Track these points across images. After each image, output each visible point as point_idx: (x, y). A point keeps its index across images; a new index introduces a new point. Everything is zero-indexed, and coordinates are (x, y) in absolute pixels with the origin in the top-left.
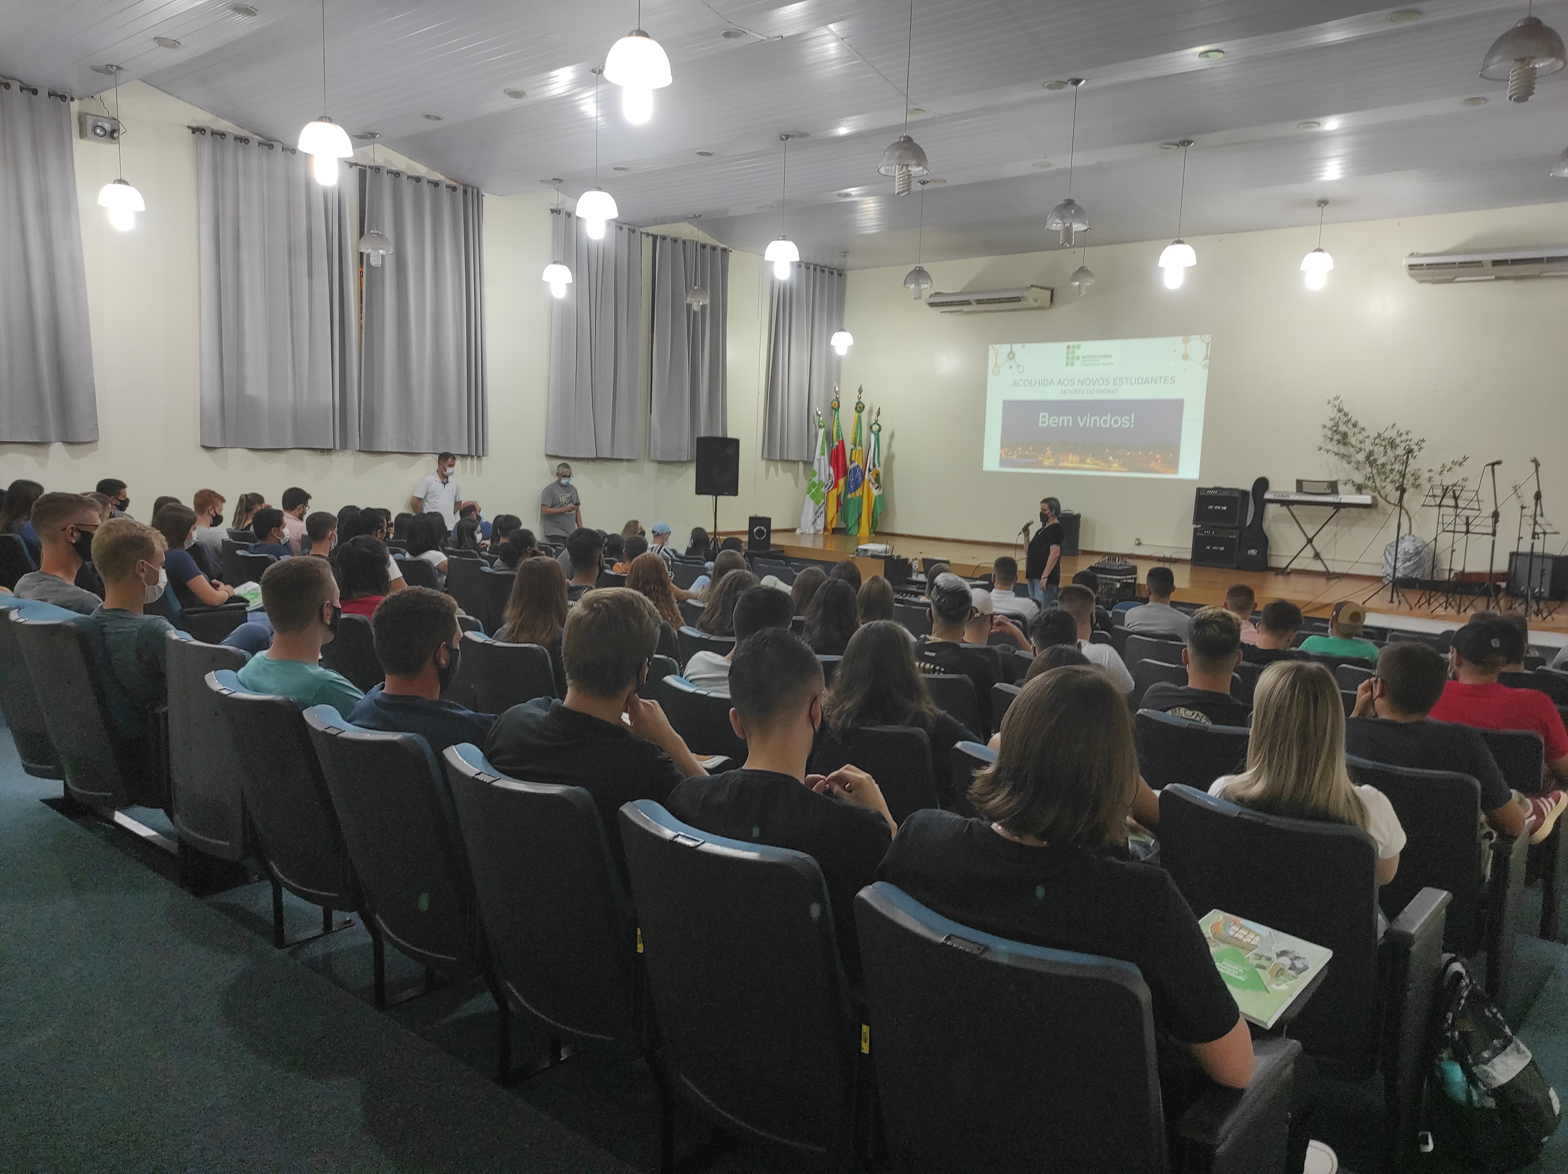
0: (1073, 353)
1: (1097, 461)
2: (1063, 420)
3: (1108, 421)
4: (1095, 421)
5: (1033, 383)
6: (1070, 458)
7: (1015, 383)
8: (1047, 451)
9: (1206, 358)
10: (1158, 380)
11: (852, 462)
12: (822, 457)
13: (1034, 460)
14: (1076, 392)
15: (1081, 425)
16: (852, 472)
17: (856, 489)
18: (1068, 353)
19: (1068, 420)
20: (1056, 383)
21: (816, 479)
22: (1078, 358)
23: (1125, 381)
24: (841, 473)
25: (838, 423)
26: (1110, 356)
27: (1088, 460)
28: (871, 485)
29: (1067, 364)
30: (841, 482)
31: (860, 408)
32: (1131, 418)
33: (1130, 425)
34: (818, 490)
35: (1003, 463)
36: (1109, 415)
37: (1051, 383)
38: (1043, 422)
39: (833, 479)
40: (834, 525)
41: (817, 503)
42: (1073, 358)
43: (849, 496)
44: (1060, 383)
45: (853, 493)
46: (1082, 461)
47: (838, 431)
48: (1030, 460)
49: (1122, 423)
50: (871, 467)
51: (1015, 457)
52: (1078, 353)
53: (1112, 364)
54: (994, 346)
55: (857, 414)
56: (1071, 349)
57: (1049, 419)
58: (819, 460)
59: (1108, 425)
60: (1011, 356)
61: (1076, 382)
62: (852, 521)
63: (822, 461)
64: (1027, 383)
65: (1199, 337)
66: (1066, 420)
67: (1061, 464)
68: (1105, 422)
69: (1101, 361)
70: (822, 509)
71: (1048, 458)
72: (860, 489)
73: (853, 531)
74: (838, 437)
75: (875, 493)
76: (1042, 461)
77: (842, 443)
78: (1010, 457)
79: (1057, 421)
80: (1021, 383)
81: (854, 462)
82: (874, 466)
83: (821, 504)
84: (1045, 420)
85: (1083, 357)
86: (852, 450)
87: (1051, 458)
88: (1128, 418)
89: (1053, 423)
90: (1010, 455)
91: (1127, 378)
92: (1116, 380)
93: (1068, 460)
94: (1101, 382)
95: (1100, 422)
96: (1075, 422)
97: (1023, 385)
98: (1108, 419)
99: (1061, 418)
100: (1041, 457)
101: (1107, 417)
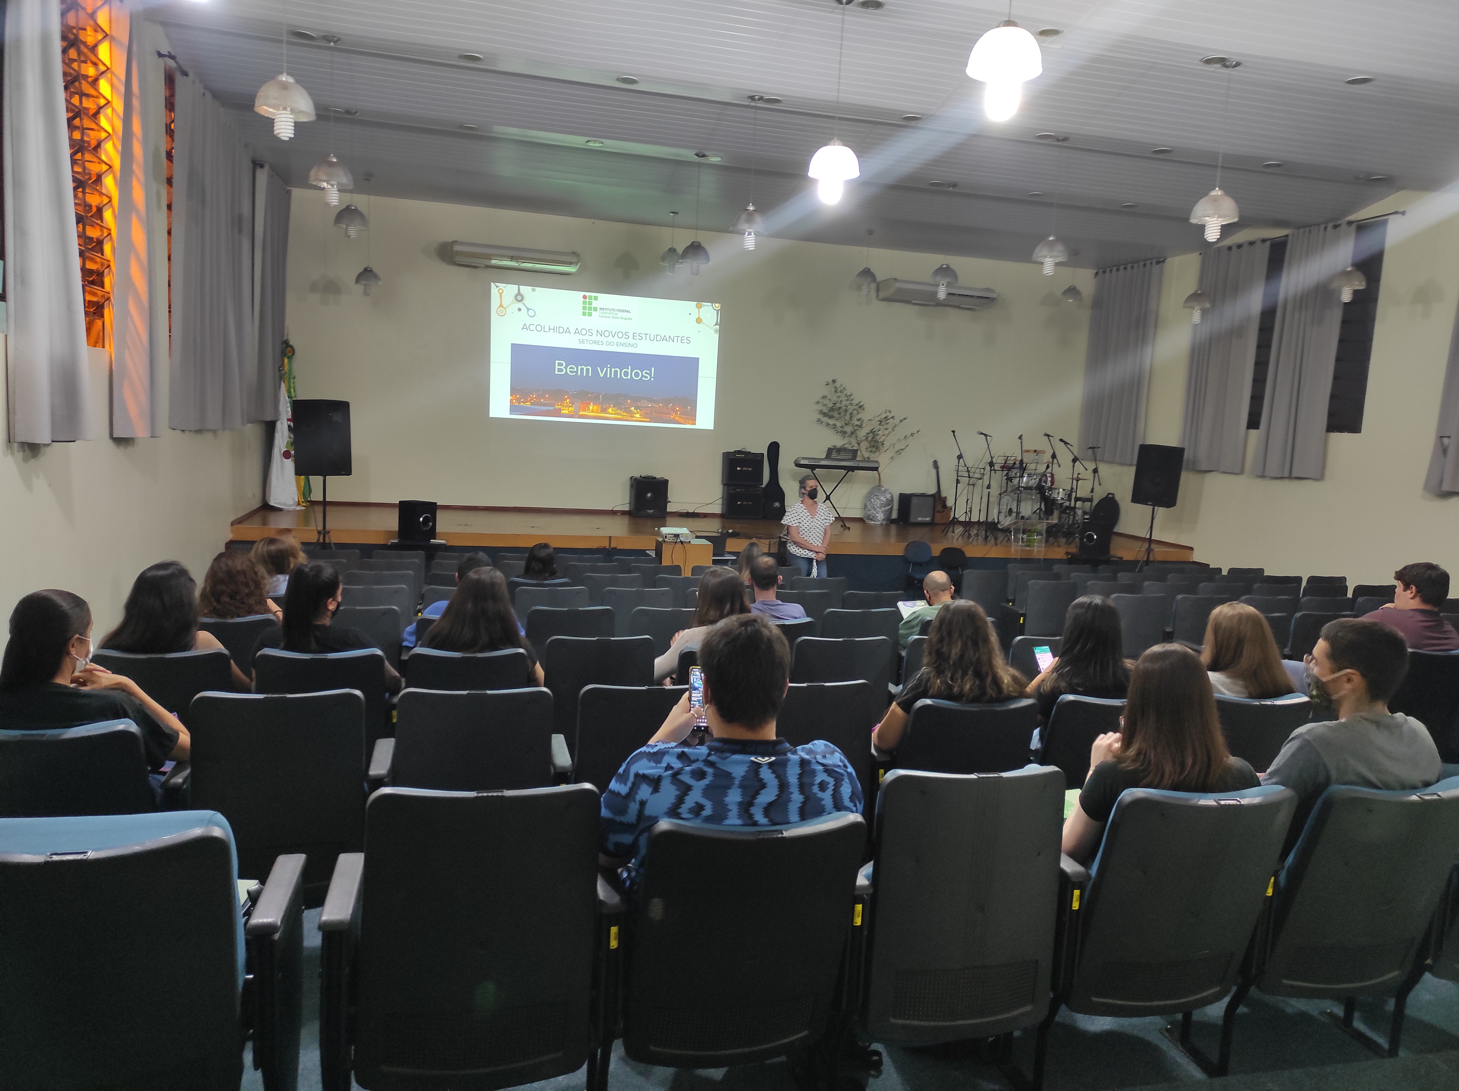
0: (590, 303)
1: (619, 411)
2: (582, 369)
3: (629, 374)
4: (616, 372)
5: (547, 329)
6: (591, 408)
7: (525, 327)
8: (567, 399)
9: (717, 324)
10: (676, 338)
13: (551, 408)
14: (595, 342)
15: (602, 375)
18: (584, 303)
19: (588, 370)
20: (572, 332)
22: (595, 309)
23: (644, 336)
27: (610, 410)
29: (584, 314)
32: (651, 372)
33: (651, 378)
35: (513, 409)
36: (630, 367)
37: (567, 331)
38: (560, 370)
42: (590, 308)
44: (577, 332)
46: (604, 410)
48: (546, 408)
49: (643, 376)
51: (528, 404)
52: (595, 304)
53: (630, 319)
54: (497, 284)
56: (587, 300)
57: (566, 368)
59: (629, 377)
60: (519, 297)
61: (595, 333)
64: (539, 328)
65: (710, 304)
66: (586, 370)
67: (581, 413)
68: (626, 374)
69: (620, 314)
71: (566, 406)
76: (560, 410)
78: (522, 404)
79: (575, 370)
80: (532, 327)
84: (561, 368)
85: (601, 309)
87: (570, 407)
88: (649, 372)
89: (570, 371)
90: (522, 402)
91: (646, 334)
92: (635, 335)
93: (589, 409)
94: (620, 335)
95: (621, 374)
96: (595, 372)
97: (535, 329)
98: (629, 371)
99: (579, 368)
100: (558, 405)
101: (628, 369)
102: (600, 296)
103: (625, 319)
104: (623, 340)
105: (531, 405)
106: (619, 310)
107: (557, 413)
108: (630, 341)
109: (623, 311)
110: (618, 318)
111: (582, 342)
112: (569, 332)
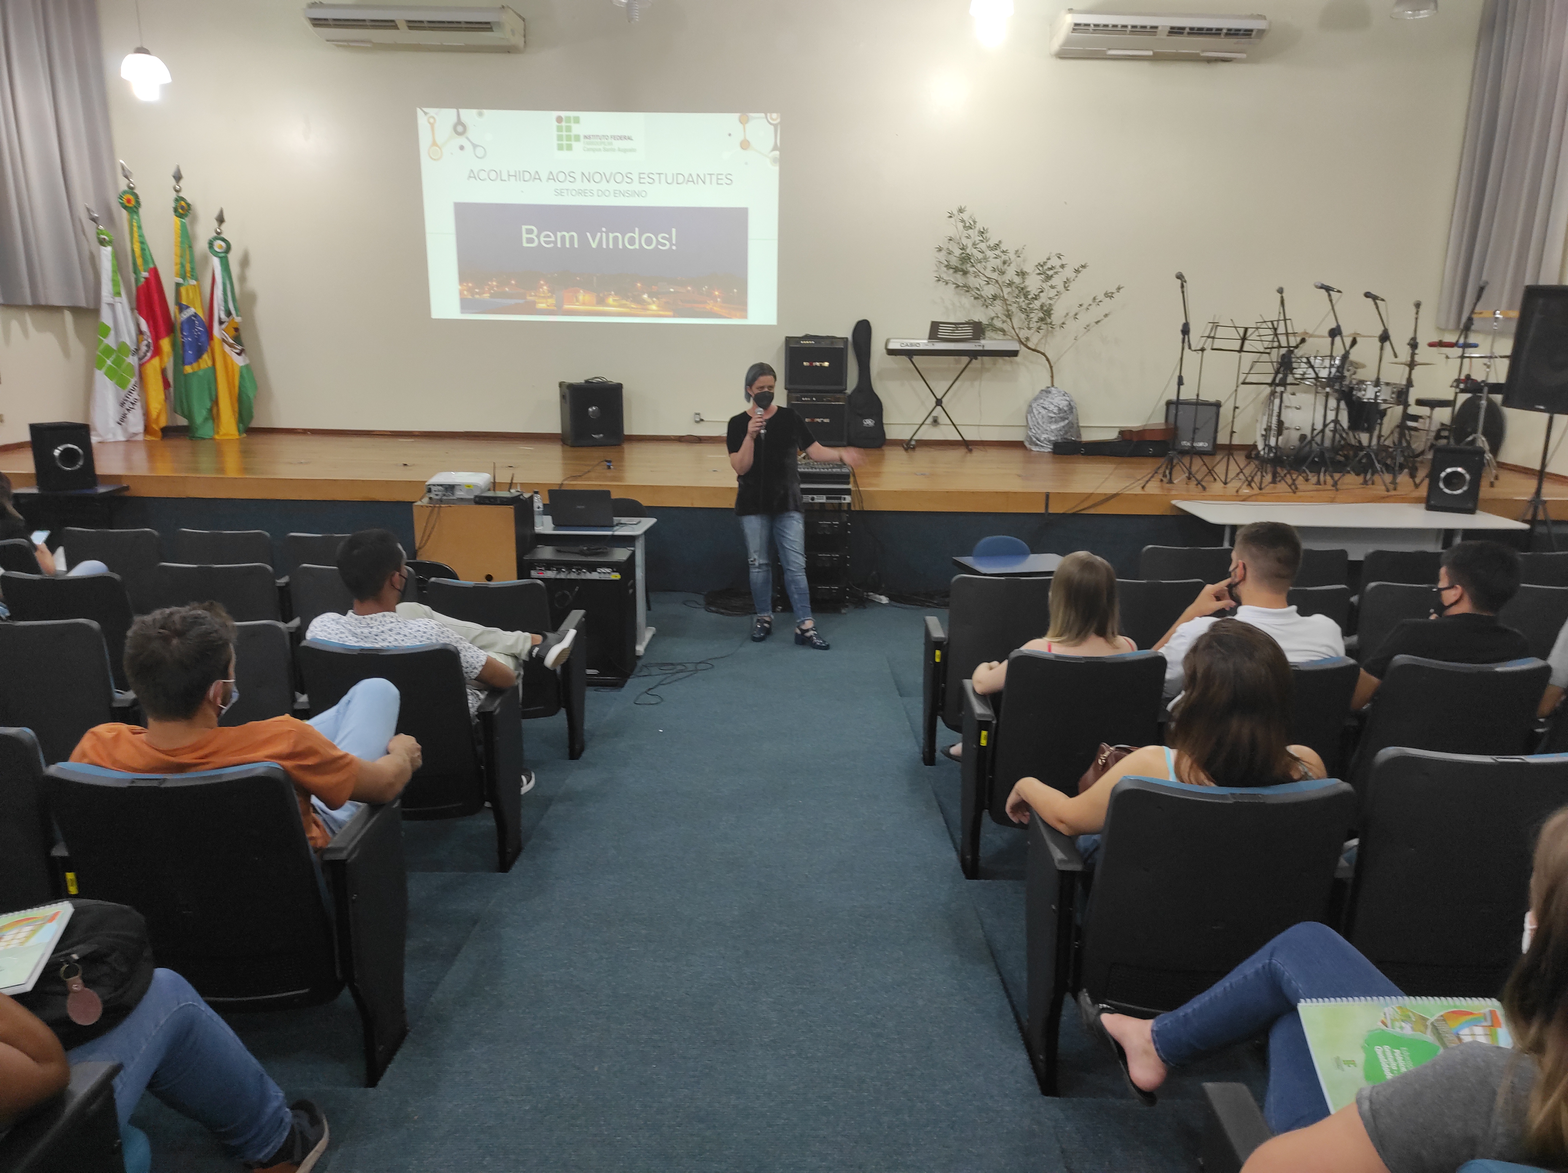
0: (569, 129)
1: (624, 302)
2: (563, 238)
3: (636, 240)
4: (616, 239)
5: (505, 177)
6: (581, 298)
7: (472, 175)
8: (543, 285)
9: (775, 148)
10: (708, 177)
11: (181, 308)
12: (117, 299)
13: (521, 301)
14: (579, 193)
15: (594, 246)
16: (186, 327)
17: (198, 355)
18: (559, 129)
19: (572, 237)
20: (544, 176)
21: (110, 341)
22: (577, 138)
23: (656, 177)
24: (162, 328)
25: (141, 236)
26: (630, 138)
27: (610, 300)
28: (227, 348)
29: (560, 148)
30: (165, 344)
31: (183, 209)
32: (671, 235)
33: (671, 244)
34: (118, 362)
35: (466, 305)
36: (637, 229)
37: (537, 177)
38: (530, 241)
39: (150, 340)
40: (163, 423)
41: (121, 383)
42: (569, 138)
43: (188, 369)
44: (552, 177)
45: (195, 365)
46: (601, 301)
47: (143, 250)
48: (512, 302)
49: (658, 243)
50: (223, 316)
51: (487, 295)
52: (576, 129)
53: (633, 150)
54: (425, 109)
55: (177, 220)
56: (564, 124)
57: (538, 236)
58: (112, 306)
59: (637, 246)
60: (460, 128)
61: (578, 176)
62: (200, 415)
63: (119, 307)
64: (493, 175)
65: (763, 115)
66: (568, 238)
67: (566, 307)
68: (632, 241)
69: (616, 144)
70: (135, 395)
71: (544, 297)
72: (206, 357)
73: (206, 431)
74: (145, 261)
75: (240, 361)
76: (534, 303)
77: (155, 272)
78: (477, 296)
79: (553, 239)
80: (483, 175)
81: (188, 307)
82: (229, 314)
83: (130, 387)
84: (532, 237)
85: (585, 137)
86: (178, 285)
87: (549, 297)
88: (667, 236)
89: (546, 242)
90: (477, 293)
91: (659, 174)
92: (642, 176)
93: (577, 301)
94: (619, 178)
95: (623, 241)
96: (583, 241)
97: (487, 178)
98: (636, 236)
99: (559, 234)
100: (531, 296)
101: (634, 233)
102: (583, 115)
103: (625, 151)
104: (624, 187)
105: (492, 296)
106: (614, 137)
107: (531, 309)
108: (636, 186)
109: (621, 138)
110: (613, 150)
111: (559, 193)
112: (540, 179)
